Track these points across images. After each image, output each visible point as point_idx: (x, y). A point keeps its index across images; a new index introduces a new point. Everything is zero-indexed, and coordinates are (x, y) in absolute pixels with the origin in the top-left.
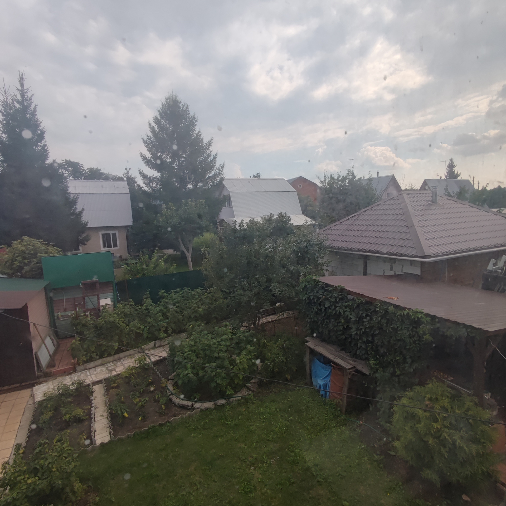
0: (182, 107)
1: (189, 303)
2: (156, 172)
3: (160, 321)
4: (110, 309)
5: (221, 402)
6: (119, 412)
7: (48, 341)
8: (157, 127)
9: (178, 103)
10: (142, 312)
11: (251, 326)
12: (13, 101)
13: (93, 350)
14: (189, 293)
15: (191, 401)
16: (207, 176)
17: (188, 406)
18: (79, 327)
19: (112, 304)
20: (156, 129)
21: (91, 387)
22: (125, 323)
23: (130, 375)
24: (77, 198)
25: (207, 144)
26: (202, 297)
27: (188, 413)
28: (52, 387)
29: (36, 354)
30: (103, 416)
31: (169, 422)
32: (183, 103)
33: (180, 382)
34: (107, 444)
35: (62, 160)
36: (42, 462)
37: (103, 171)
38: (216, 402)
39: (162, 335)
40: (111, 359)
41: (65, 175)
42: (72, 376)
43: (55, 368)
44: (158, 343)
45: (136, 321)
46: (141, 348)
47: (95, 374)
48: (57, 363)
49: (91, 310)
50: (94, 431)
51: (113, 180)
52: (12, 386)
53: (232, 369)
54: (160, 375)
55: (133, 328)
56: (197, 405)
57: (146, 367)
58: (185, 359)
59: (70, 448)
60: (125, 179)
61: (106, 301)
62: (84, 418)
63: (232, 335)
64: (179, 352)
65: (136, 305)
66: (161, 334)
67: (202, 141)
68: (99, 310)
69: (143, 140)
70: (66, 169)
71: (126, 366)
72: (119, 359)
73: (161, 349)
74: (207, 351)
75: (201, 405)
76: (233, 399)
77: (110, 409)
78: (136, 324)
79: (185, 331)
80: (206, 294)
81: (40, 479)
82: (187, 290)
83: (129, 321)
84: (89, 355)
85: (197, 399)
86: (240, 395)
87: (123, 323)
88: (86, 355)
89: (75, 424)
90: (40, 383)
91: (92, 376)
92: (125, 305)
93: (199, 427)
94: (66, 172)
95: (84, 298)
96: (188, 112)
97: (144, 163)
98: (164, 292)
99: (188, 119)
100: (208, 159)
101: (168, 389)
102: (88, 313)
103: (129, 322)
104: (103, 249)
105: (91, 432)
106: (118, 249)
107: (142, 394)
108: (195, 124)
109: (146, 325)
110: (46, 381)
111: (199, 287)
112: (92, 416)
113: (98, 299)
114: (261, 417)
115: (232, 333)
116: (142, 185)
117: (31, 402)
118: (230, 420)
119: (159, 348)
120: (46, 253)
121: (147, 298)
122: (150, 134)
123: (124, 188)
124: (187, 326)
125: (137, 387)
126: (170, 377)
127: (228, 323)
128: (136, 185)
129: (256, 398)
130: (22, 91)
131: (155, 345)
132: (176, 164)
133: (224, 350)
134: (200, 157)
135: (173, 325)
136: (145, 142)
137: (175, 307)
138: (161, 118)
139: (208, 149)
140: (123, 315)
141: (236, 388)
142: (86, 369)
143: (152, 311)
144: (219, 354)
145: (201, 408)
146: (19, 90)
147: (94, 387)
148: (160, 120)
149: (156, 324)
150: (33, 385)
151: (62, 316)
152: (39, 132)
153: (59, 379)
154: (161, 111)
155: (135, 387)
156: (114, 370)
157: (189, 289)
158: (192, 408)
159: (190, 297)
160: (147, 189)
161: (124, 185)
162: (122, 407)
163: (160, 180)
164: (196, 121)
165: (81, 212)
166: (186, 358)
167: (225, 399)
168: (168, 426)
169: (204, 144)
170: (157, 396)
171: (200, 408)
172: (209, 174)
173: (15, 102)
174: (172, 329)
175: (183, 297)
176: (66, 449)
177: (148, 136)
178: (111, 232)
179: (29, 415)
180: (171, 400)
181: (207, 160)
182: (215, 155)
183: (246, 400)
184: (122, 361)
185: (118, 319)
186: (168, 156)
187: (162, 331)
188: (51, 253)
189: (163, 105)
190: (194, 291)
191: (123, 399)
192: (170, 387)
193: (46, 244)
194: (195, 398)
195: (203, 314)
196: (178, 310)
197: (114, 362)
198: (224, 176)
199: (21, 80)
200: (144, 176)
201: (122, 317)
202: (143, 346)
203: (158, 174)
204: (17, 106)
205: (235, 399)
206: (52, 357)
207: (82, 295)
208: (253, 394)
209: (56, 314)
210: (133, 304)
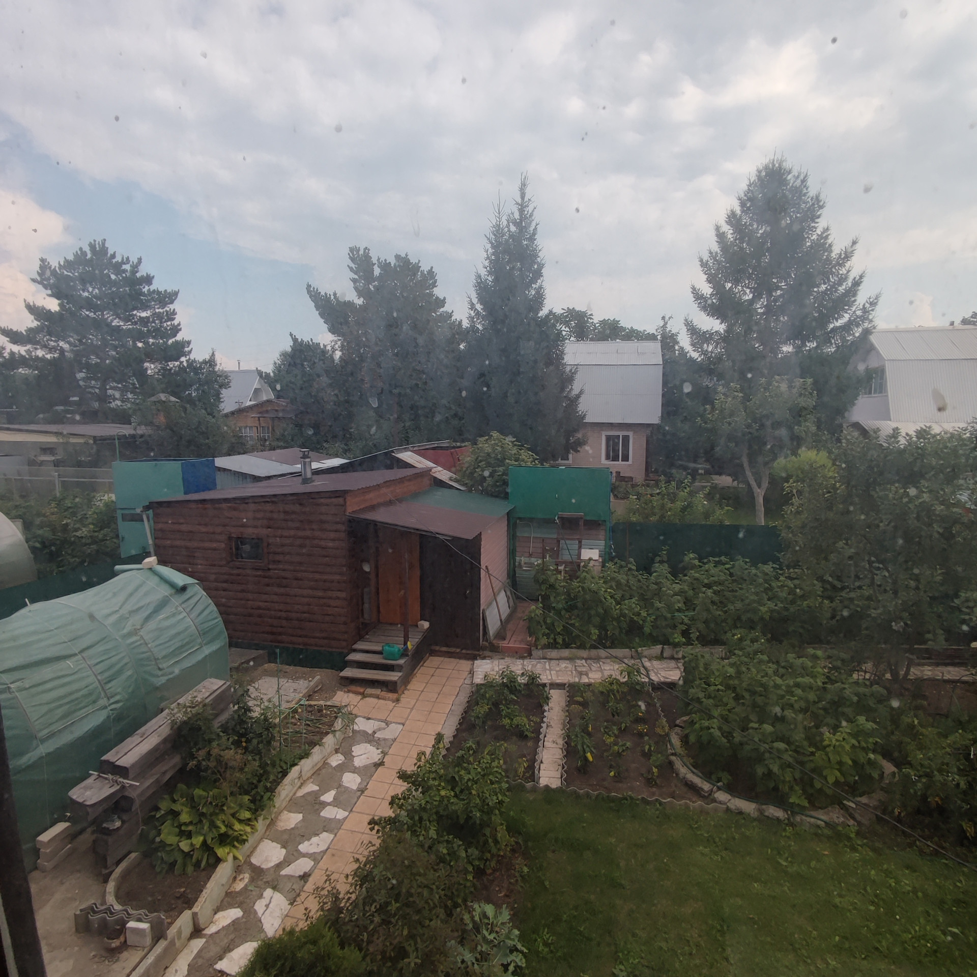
0: (792, 182)
1: (741, 589)
2: (719, 321)
3: (679, 610)
4: (596, 569)
5: (774, 812)
6: (579, 747)
7: (502, 598)
8: (732, 232)
9: (784, 174)
10: (647, 587)
11: (884, 675)
12: (508, 223)
13: (559, 630)
14: (746, 569)
15: (711, 783)
16: (831, 326)
17: (702, 789)
18: (544, 587)
19: (601, 560)
20: (730, 236)
21: (547, 689)
22: (615, 599)
23: (608, 692)
24: (575, 373)
25: (841, 254)
26: (773, 584)
27: (699, 802)
28: (497, 669)
29: (483, 610)
30: (557, 744)
31: (661, 804)
32: (795, 173)
33: (692, 739)
34: (554, 790)
35: (563, 309)
36: (462, 772)
37: (622, 324)
38: (764, 807)
39: (678, 638)
40: (584, 653)
41: (564, 333)
42: (526, 662)
43: (505, 642)
44: (668, 651)
45: (633, 600)
46: (637, 651)
47: (557, 671)
48: (509, 635)
49: (566, 563)
50: (539, 761)
51: (638, 340)
52: (452, 650)
53: (813, 754)
54: (662, 710)
55: (627, 612)
56: (721, 796)
57: (638, 687)
58: (709, 697)
59: (500, 771)
60: (659, 337)
61: (591, 554)
62: (529, 734)
63: (826, 680)
64: (701, 679)
65: (637, 571)
66: (676, 635)
67: (829, 249)
68: (579, 566)
69: (701, 261)
70: (567, 324)
71: (607, 673)
72: (597, 659)
73: (672, 664)
74: (759, 698)
75: (730, 800)
76: (804, 817)
77: (568, 736)
78: (634, 606)
79: (723, 643)
80: (782, 578)
81: (456, 796)
82: (742, 564)
83: (623, 596)
84: (552, 636)
85: (724, 784)
86: (822, 817)
87: (612, 597)
88: (548, 635)
89: (514, 738)
90: (484, 658)
91: (552, 672)
92: (621, 567)
93: (717, 840)
94: (567, 329)
95: (559, 541)
96: (805, 189)
97: (697, 305)
98: (695, 558)
99: (803, 206)
100: (840, 288)
101: (670, 741)
102: (561, 568)
103: (623, 598)
104: (604, 461)
105: (534, 760)
106: (629, 465)
107: (623, 732)
108: (818, 213)
109: (650, 612)
110: (491, 658)
111: (770, 563)
112: (541, 736)
113: (580, 547)
114: (868, 888)
115: (828, 677)
116: (688, 348)
117: (468, 681)
118: (787, 858)
119: (669, 661)
120: (516, 461)
121: (661, 562)
122: (716, 248)
123: (653, 353)
124: (729, 635)
125: (616, 717)
126: (678, 722)
127: (819, 653)
128: (677, 347)
129: (865, 841)
130: (521, 205)
131: (662, 652)
132: (763, 304)
133: (797, 706)
134: (821, 284)
135: (701, 626)
136: (703, 264)
137: (711, 590)
138: (743, 211)
139: (842, 265)
140: (614, 584)
141: (817, 799)
142: (546, 659)
143: (664, 589)
144: (783, 711)
145: (728, 807)
146: (517, 204)
147: (552, 691)
148: (740, 217)
149: (669, 615)
150: (474, 658)
151: (525, 563)
152: (536, 267)
153: (508, 660)
154: (746, 198)
155: (613, 716)
156: (587, 675)
157: (746, 563)
158: (708, 797)
159: (745, 578)
160: (695, 355)
161: (656, 347)
162: (585, 741)
163: (726, 339)
164: (821, 207)
165: (578, 396)
166: (713, 695)
167: (785, 810)
168: (657, 809)
169: (833, 255)
170: (647, 747)
171: (725, 804)
172: (837, 321)
173: (511, 224)
174: (699, 632)
175: (731, 575)
176: (495, 769)
177: (711, 253)
178: (621, 434)
179: (463, 698)
180: (671, 764)
181: (837, 290)
182: (858, 277)
183: (836, 835)
184: (601, 663)
185: (603, 589)
186: (748, 288)
187: (678, 630)
188: (523, 460)
189: (750, 185)
190: (757, 568)
191: (590, 729)
192: (675, 740)
193: (519, 446)
194: (719, 780)
195: (767, 618)
196: (716, 598)
197: (589, 661)
198: (873, 323)
199: (523, 187)
200: (693, 330)
201: (611, 587)
202: (640, 649)
203: (721, 326)
204: (513, 228)
205: (808, 819)
206: (504, 624)
207: (555, 536)
208: (856, 828)
209: (517, 558)
210: (634, 568)
